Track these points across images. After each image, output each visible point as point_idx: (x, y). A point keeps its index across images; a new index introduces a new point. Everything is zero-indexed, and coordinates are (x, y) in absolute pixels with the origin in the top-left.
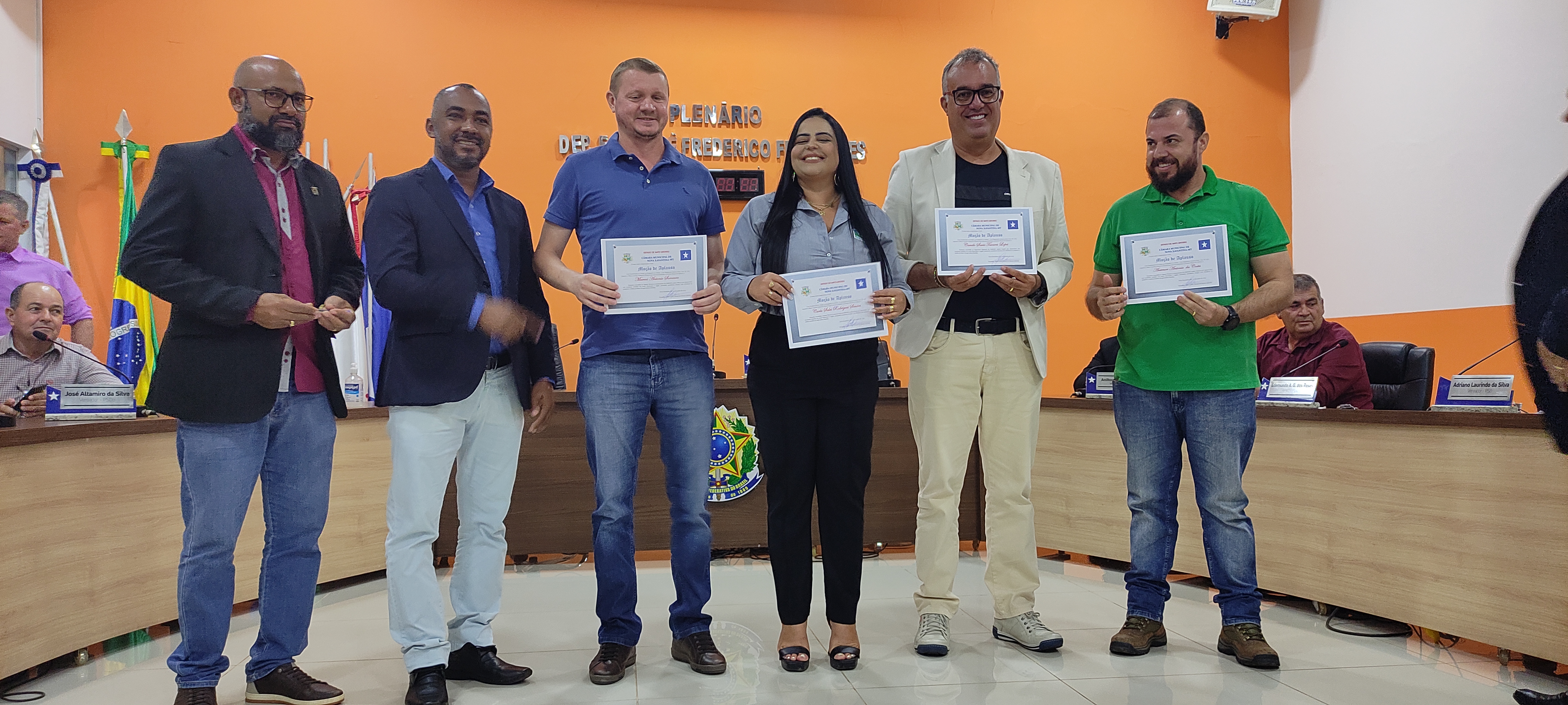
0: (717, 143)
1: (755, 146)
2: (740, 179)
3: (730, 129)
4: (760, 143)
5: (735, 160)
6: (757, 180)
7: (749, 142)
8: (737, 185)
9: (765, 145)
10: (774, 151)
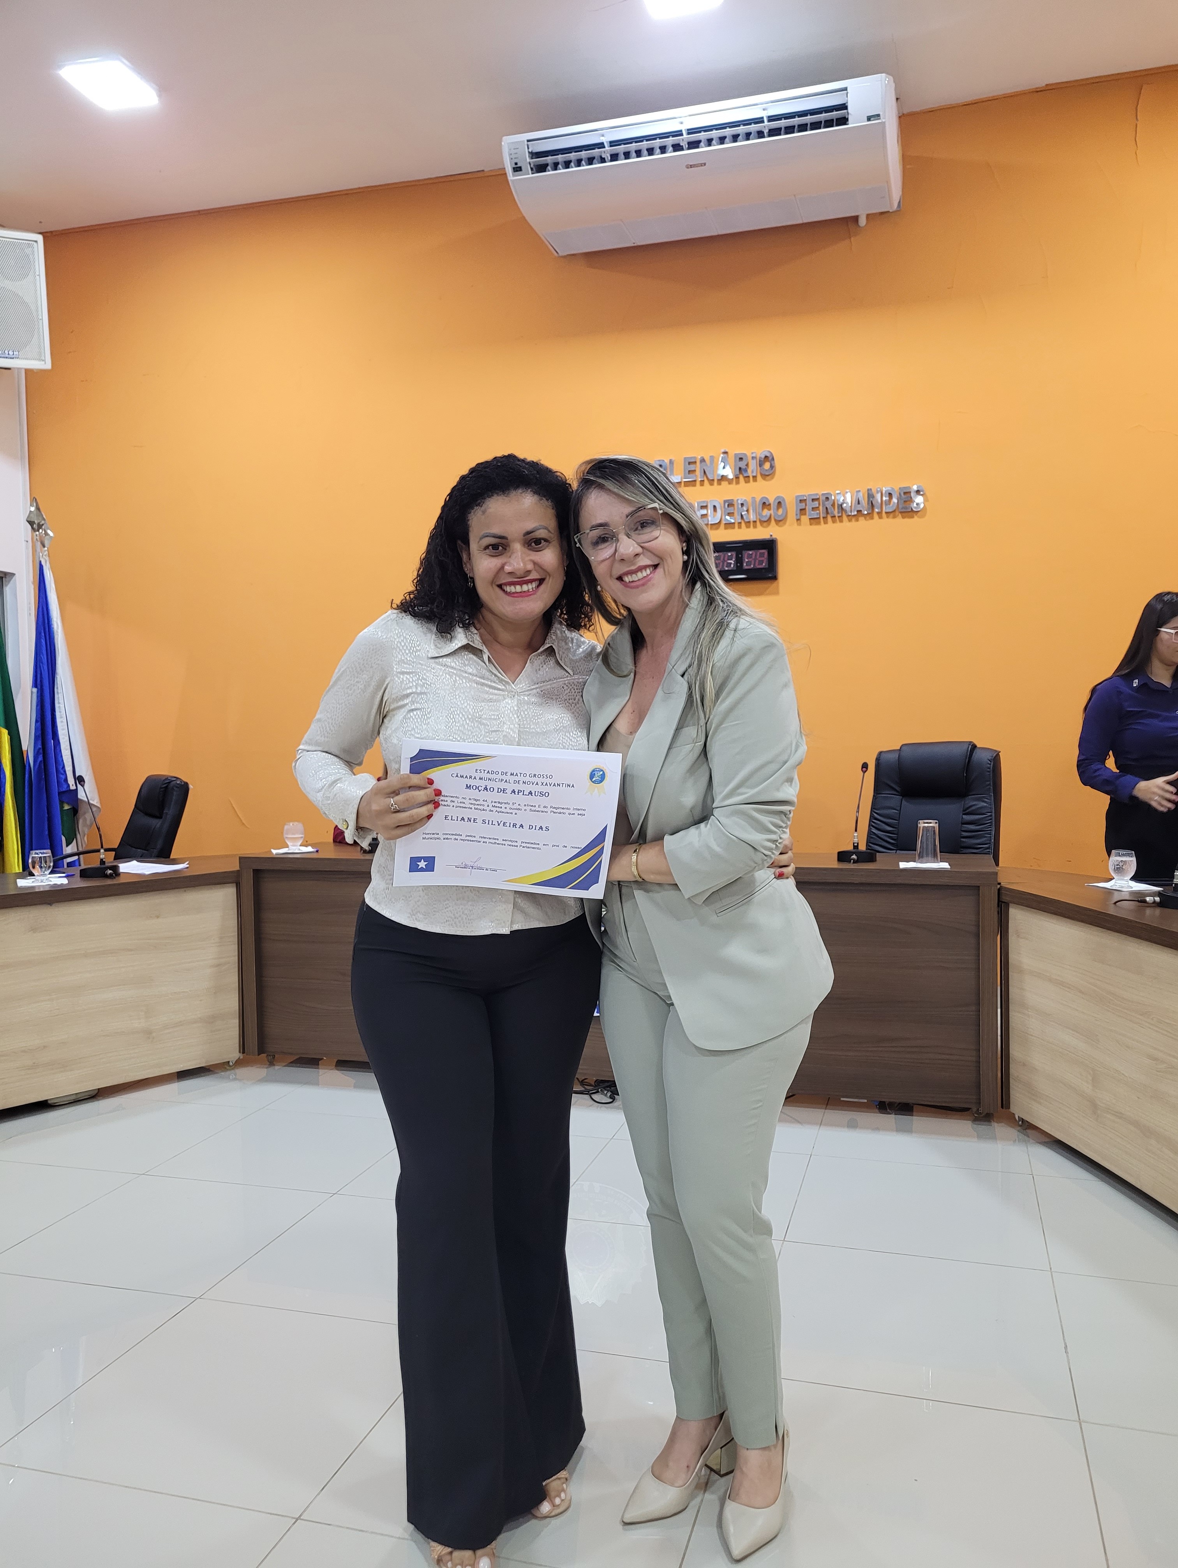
0: (715, 507)
1: (765, 505)
2: (744, 552)
3: (733, 486)
4: (772, 499)
5: (740, 527)
6: (765, 552)
7: (758, 500)
8: (739, 561)
9: (779, 503)
10: (792, 508)
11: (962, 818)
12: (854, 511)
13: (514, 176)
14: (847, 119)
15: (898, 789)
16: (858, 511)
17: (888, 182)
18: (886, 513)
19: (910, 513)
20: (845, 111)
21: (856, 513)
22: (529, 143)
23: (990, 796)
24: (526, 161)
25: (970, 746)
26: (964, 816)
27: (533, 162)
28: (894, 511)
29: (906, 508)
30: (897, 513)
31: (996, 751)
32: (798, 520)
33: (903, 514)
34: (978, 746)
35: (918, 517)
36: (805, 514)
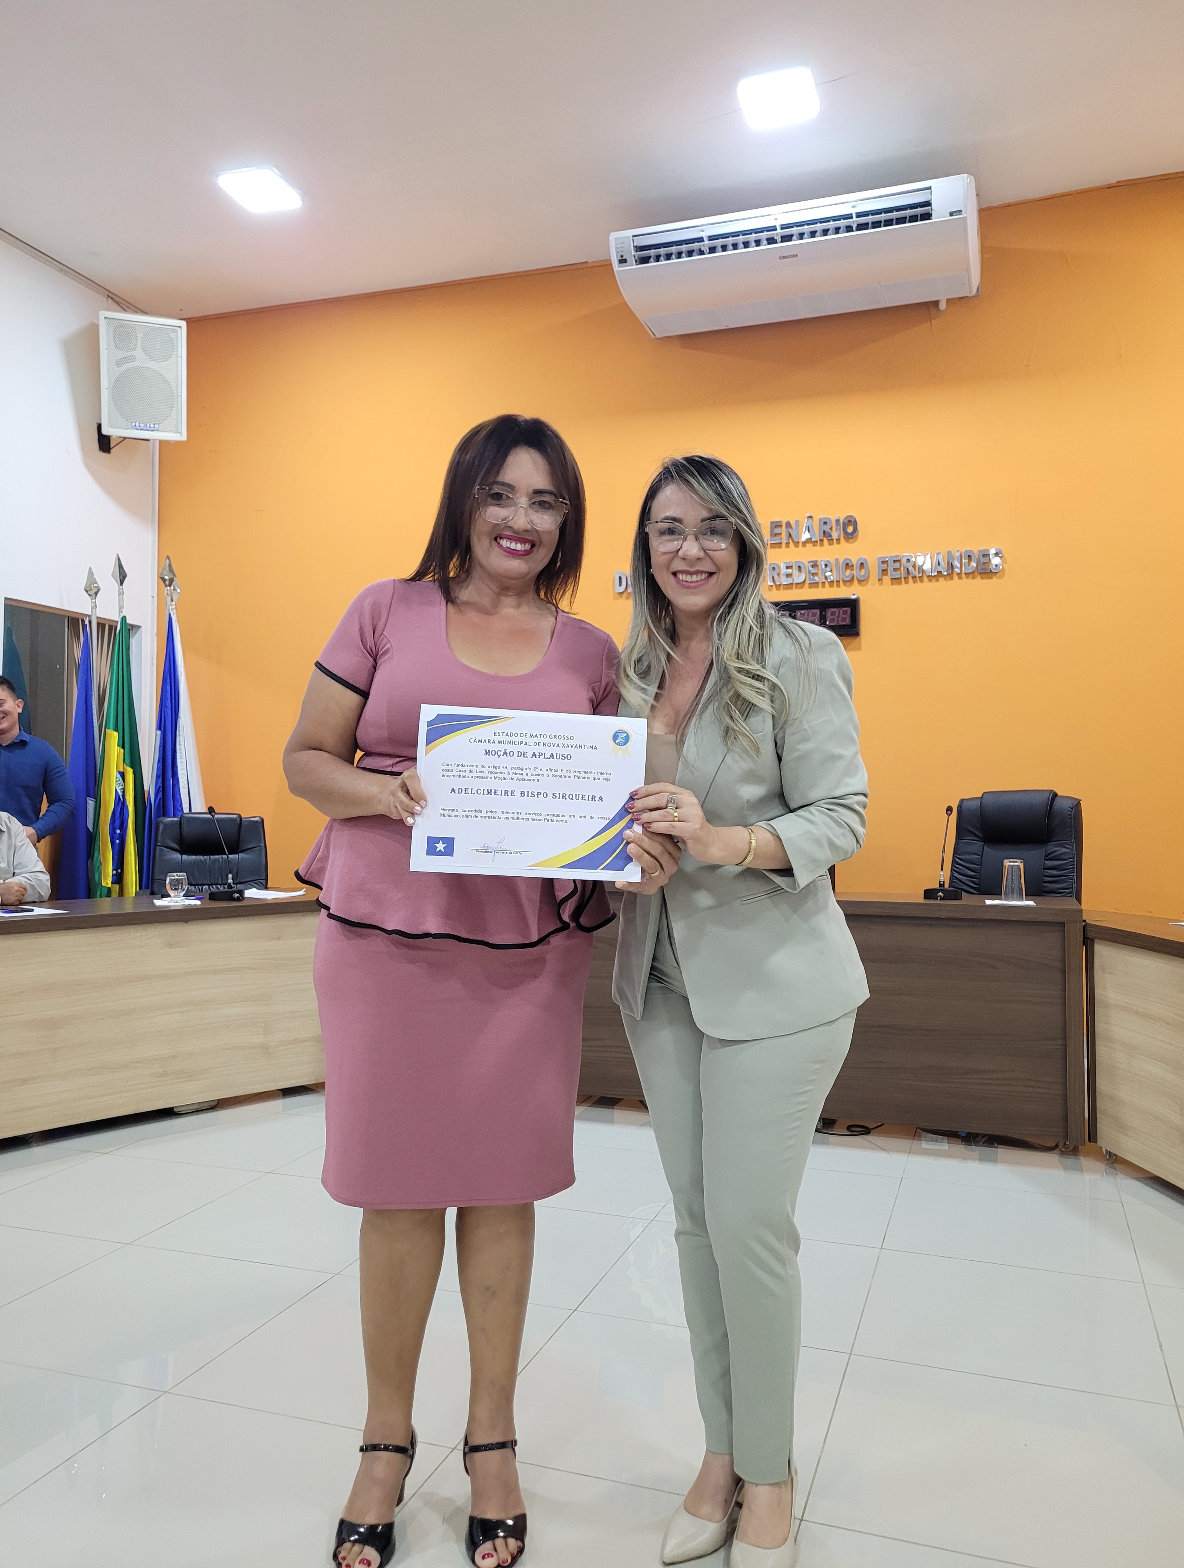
0: (799, 567)
1: (848, 566)
3: (818, 548)
4: (854, 561)
5: (824, 587)
6: (849, 609)
7: (841, 561)
8: (823, 617)
9: (862, 564)
10: (874, 570)
11: (1044, 864)
12: (935, 571)
13: (619, 267)
14: (931, 215)
15: (979, 834)
16: (938, 572)
17: (968, 270)
18: (965, 574)
19: (990, 575)
20: (930, 207)
21: (936, 574)
22: (635, 238)
23: (1072, 842)
24: (631, 254)
25: (1051, 795)
26: (1046, 862)
27: (638, 255)
28: (973, 573)
29: (985, 569)
30: (976, 574)
31: (1077, 799)
32: (879, 580)
33: (983, 575)
34: (1059, 794)
35: (997, 578)
36: (887, 575)
